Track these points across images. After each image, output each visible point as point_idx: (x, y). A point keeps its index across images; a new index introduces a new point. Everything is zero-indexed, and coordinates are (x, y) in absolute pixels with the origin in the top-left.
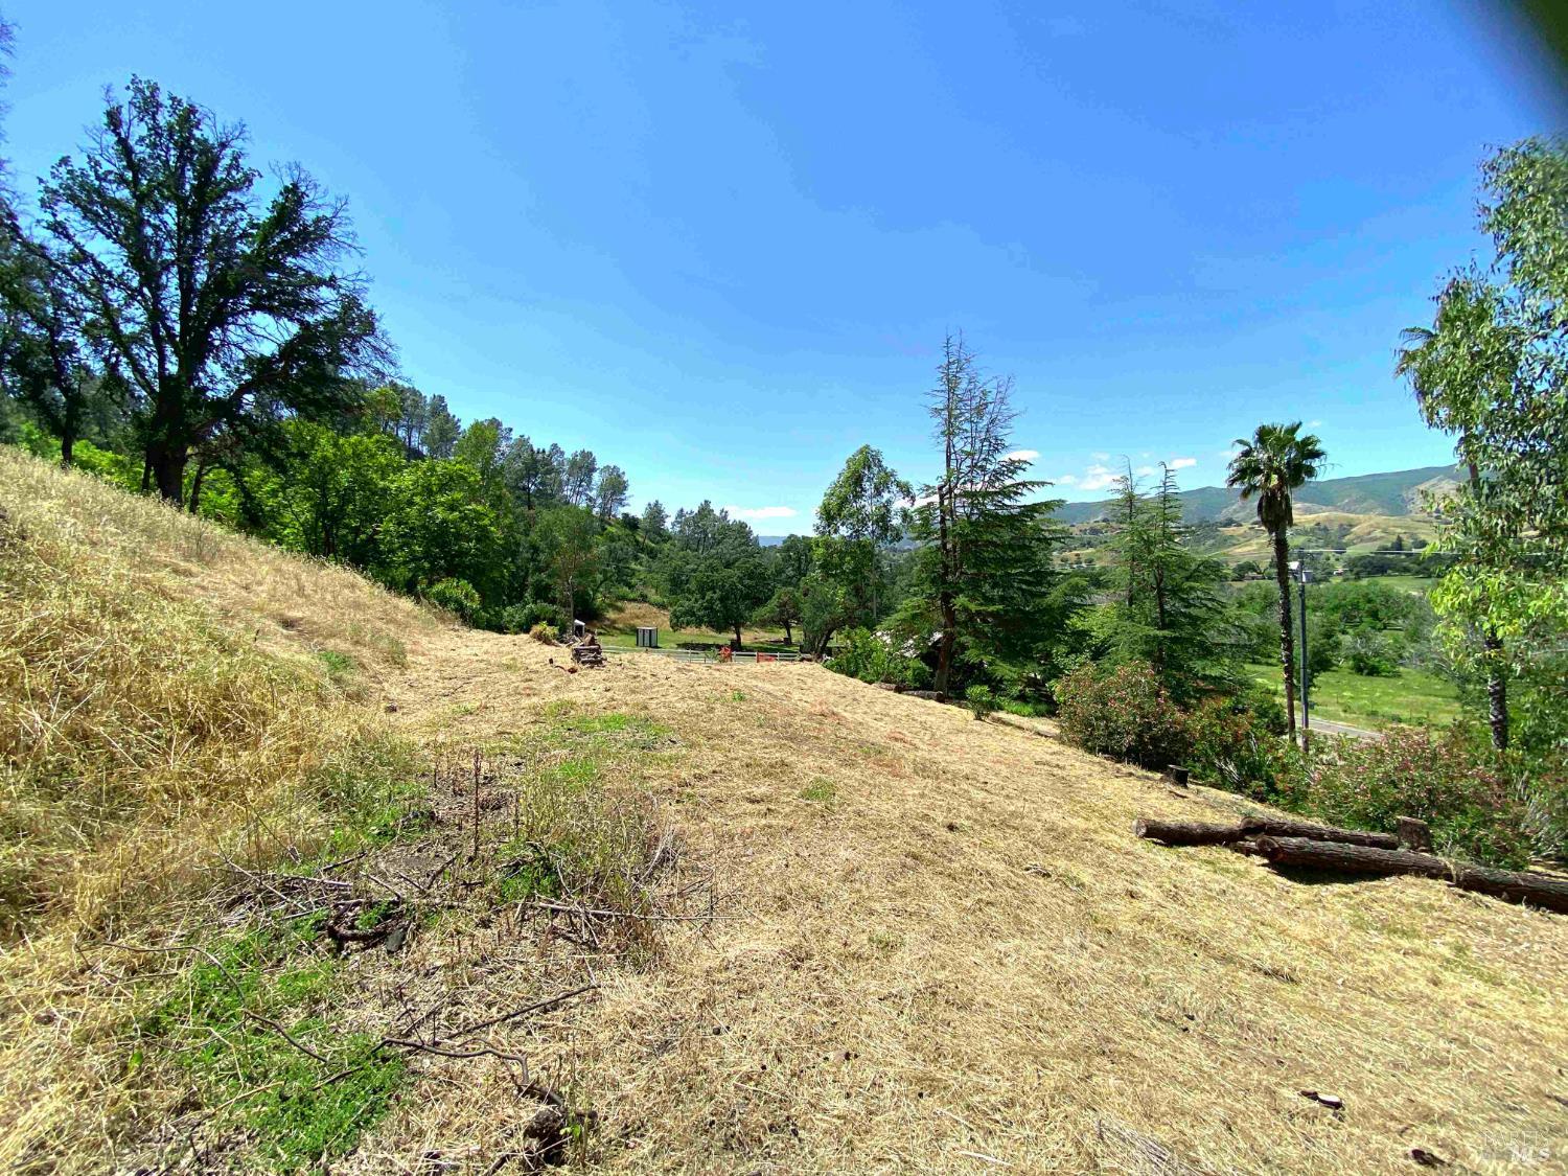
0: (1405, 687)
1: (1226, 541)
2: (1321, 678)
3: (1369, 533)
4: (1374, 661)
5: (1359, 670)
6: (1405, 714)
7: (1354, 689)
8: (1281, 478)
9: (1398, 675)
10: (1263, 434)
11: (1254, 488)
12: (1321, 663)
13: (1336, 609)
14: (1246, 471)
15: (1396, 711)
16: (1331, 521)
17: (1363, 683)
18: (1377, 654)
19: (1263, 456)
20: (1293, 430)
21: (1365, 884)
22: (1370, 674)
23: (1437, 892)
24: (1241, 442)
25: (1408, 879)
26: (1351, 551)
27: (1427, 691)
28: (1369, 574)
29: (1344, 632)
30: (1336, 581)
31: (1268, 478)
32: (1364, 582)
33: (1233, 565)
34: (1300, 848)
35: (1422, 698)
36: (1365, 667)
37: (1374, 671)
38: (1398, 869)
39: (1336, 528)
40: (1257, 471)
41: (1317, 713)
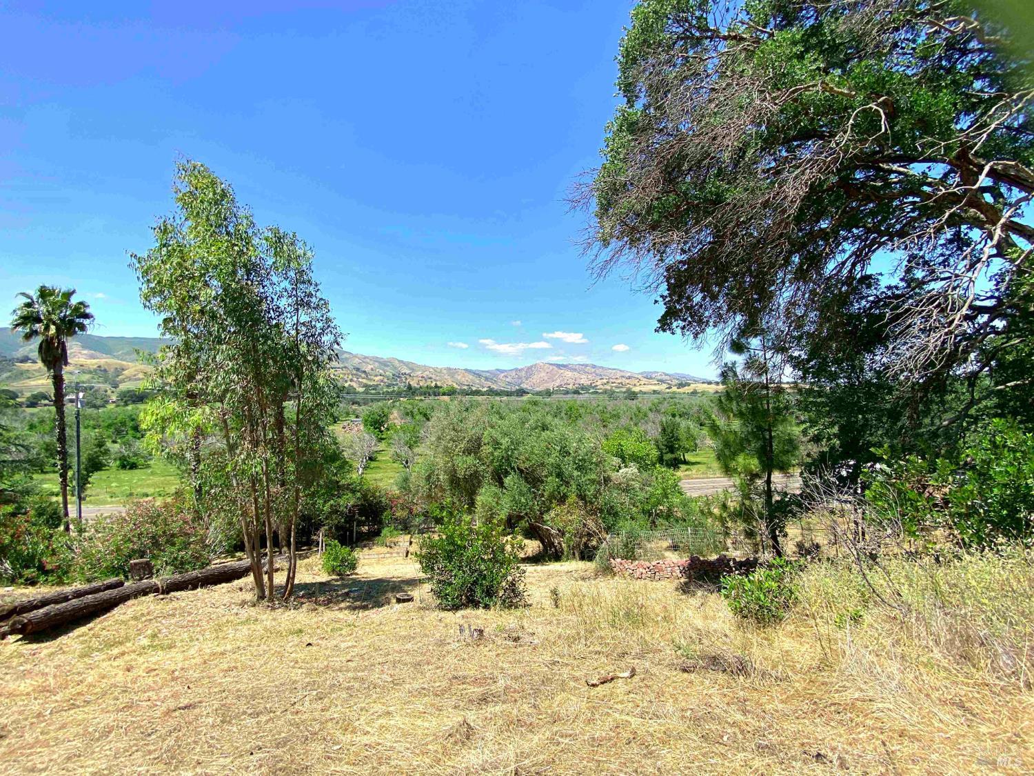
0: (153, 474)
1: (21, 375)
2: (94, 477)
3: (135, 376)
4: (133, 460)
5: (123, 467)
6: (150, 491)
7: (118, 480)
8: (58, 329)
9: (148, 466)
10: (44, 293)
11: (34, 333)
12: (95, 465)
13: (109, 426)
14: (28, 319)
15: (145, 490)
16: (109, 364)
17: (126, 475)
18: (136, 455)
19: (43, 309)
20: (68, 295)
21: (98, 620)
22: (131, 468)
23: (148, 603)
24: (23, 294)
25: (129, 603)
26: (123, 387)
27: (166, 474)
28: (134, 402)
29: (114, 442)
30: (111, 406)
31: (47, 328)
32: (130, 408)
33: (28, 394)
34: (46, 614)
35: (163, 478)
36: (128, 464)
37: (133, 466)
38: (123, 599)
39: (112, 370)
40: (39, 320)
41: (90, 502)
